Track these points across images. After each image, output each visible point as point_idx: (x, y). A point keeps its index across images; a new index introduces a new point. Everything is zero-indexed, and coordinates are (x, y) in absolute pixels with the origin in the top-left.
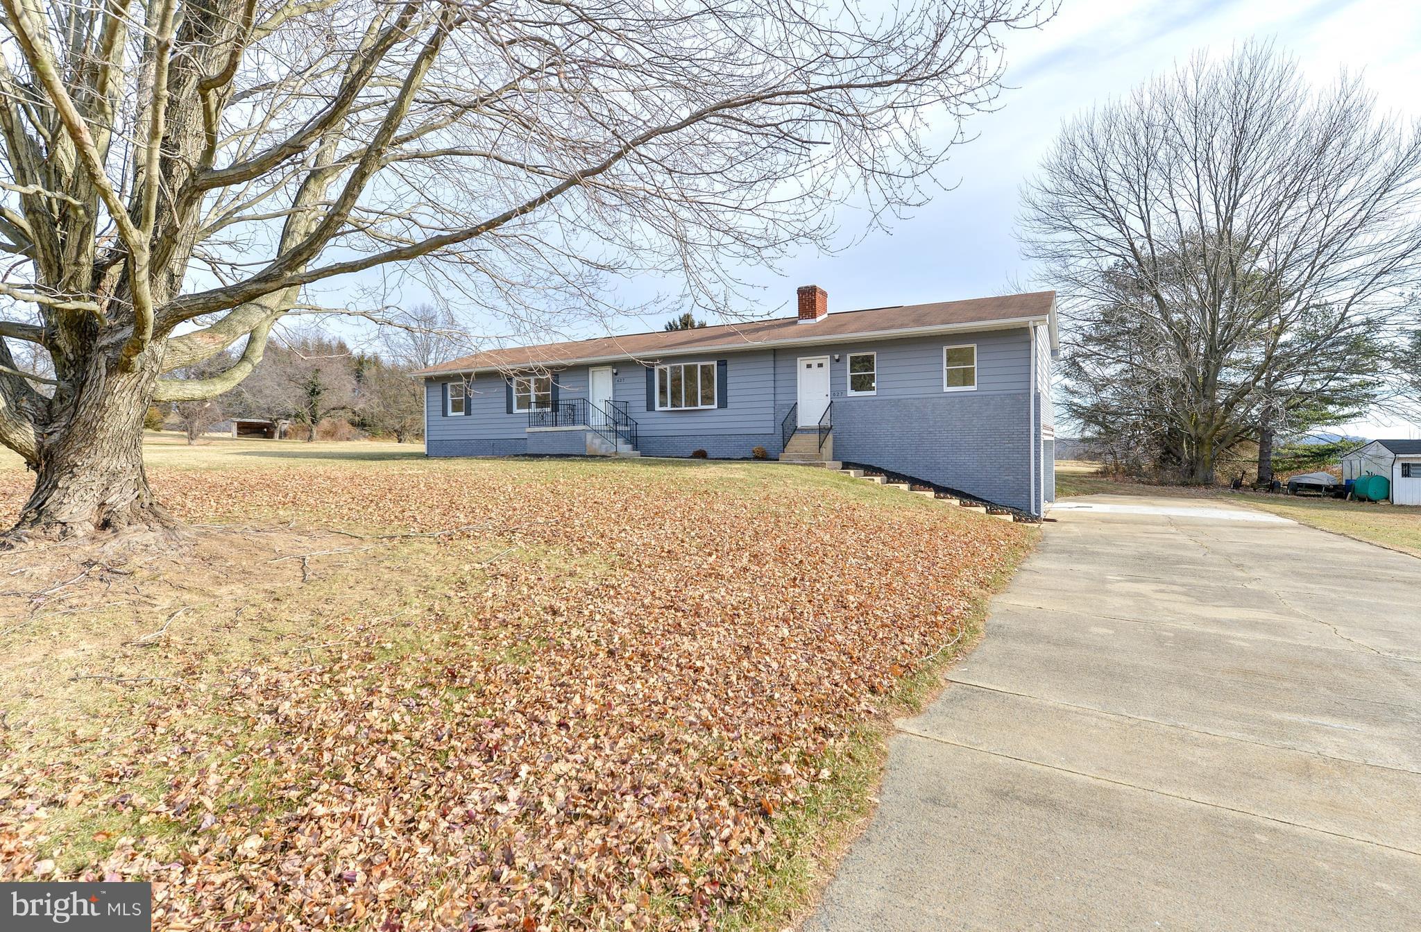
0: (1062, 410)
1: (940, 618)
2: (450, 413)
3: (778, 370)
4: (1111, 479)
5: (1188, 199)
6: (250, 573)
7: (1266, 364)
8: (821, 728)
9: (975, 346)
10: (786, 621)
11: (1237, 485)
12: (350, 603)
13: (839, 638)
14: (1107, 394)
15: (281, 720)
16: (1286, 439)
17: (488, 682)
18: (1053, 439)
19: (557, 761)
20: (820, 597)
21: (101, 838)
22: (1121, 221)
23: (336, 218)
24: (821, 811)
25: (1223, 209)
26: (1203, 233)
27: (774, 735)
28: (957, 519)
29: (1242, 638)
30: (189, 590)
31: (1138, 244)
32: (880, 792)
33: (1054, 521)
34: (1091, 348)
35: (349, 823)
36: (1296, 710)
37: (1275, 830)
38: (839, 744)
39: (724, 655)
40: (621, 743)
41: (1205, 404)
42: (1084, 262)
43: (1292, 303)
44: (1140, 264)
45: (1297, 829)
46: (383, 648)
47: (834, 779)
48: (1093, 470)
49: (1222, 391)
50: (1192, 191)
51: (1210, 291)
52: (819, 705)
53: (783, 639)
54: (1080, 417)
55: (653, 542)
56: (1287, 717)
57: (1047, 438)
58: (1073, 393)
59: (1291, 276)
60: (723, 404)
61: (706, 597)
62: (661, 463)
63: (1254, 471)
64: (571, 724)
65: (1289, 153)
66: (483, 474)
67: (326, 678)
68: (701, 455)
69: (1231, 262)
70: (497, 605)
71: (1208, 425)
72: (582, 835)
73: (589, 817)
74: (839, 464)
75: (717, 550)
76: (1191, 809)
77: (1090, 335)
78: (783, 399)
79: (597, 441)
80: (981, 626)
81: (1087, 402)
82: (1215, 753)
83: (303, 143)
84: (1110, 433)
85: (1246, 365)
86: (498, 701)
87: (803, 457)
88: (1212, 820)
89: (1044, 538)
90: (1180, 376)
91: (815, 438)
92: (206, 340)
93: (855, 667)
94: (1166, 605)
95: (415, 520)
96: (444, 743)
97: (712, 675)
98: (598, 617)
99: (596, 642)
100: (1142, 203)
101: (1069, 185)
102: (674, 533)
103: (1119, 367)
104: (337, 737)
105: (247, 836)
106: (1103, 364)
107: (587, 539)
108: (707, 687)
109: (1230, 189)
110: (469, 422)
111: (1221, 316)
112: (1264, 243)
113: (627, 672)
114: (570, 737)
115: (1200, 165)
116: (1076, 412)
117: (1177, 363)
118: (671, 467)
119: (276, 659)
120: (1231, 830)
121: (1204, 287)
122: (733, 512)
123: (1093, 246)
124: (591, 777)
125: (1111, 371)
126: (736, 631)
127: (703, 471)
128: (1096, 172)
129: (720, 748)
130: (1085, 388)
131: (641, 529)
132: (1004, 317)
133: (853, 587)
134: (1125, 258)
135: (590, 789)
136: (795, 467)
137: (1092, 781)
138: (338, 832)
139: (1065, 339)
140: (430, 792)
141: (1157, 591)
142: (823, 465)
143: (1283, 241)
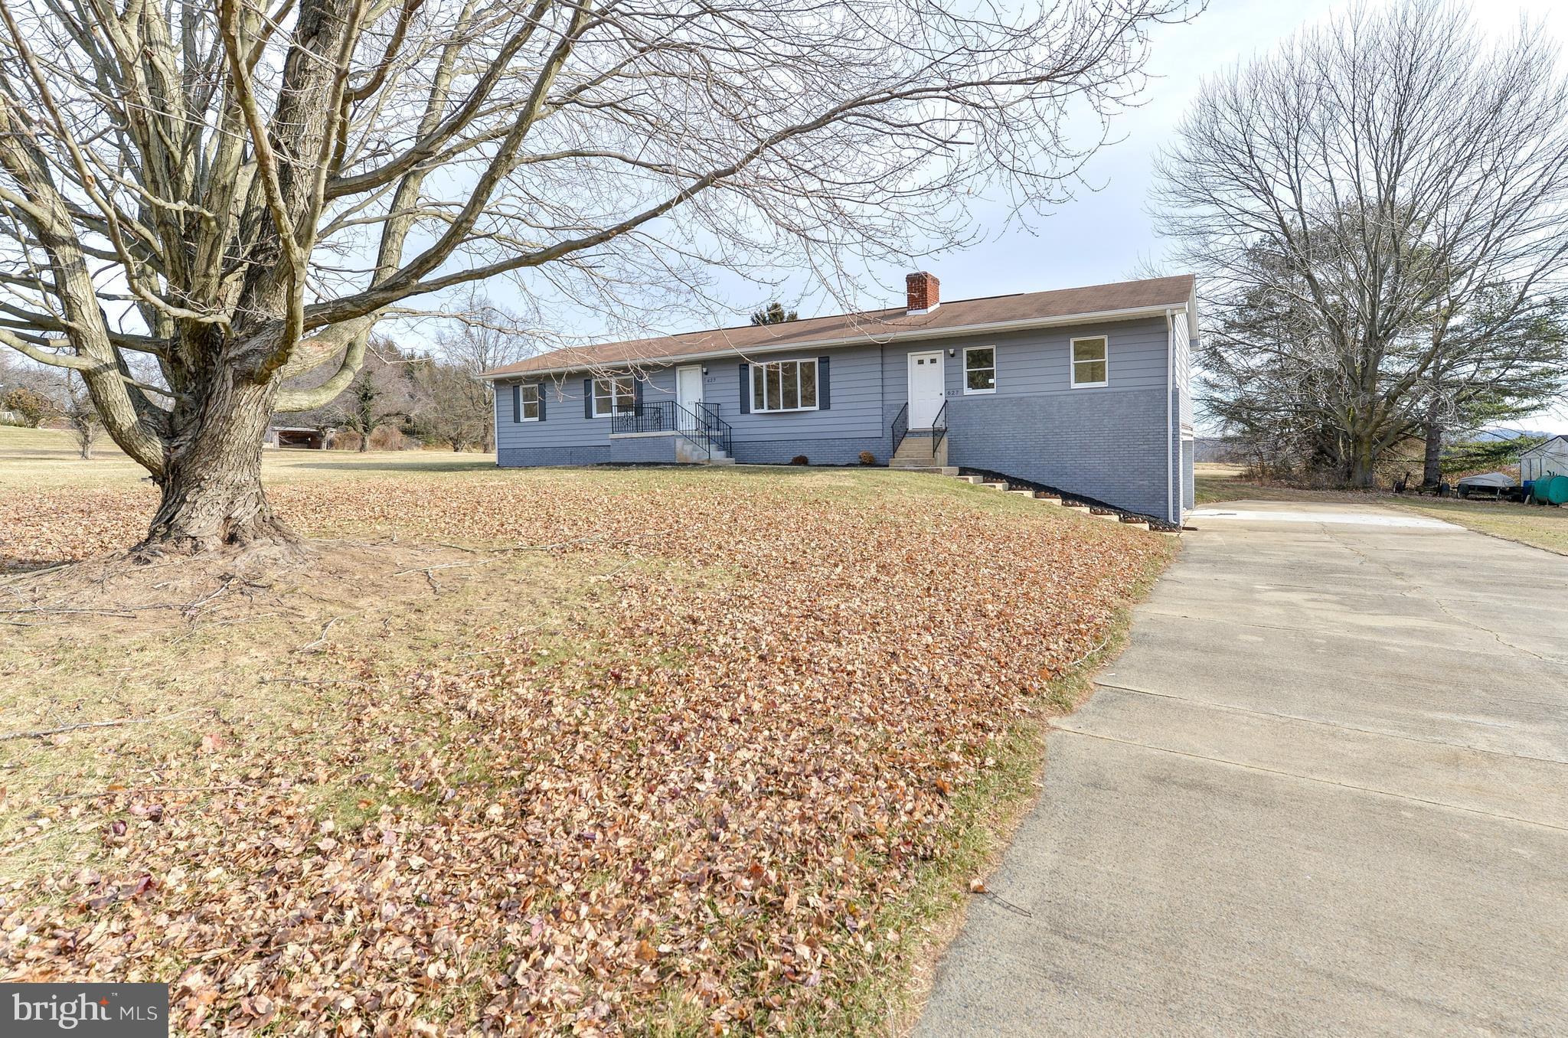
0: (1201, 407)
1: (1082, 626)
2: (523, 419)
3: (887, 367)
4: (1257, 483)
5: (1345, 165)
6: (380, 586)
7: (1434, 351)
8: (979, 724)
9: (1105, 337)
10: (927, 629)
11: (1400, 488)
12: (490, 614)
13: (984, 645)
14: (1251, 388)
15: (472, 716)
16: (1456, 436)
17: (654, 684)
18: (1192, 439)
19: (739, 749)
20: (958, 606)
21: (362, 806)
22: (1267, 192)
23: (464, 225)
24: (991, 792)
25: (1384, 176)
26: (1362, 204)
27: (937, 730)
28: (1090, 527)
29: (1398, 645)
30: (330, 602)
31: (1287, 218)
32: (1043, 779)
33: (1194, 529)
34: (1234, 336)
35: (571, 797)
36: (1450, 710)
37: (1421, 808)
38: (999, 738)
39: (872, 660)
40: (794, 736)
41: (1364, 397)
42: (1226, 240)
43: (1464, 281)
44: (1290, 241)
45: (1442, 808)
46: (539, 655)
47: (999, 766)
48: (1236, 473)
49: (1384, 383)
50: (1349, 157)
51: (1370, 269)
52: (974, 704)
53: (928, 646)
54: (1221, 414)
55: (774, 554)
56: (1439, 716)
57: (1186, 438)
58: (1214, 386)
59: (1463, 251)
60: (825, 405)
61: (842, 606)
62: (760, 471)
63: (1419, 472)
64: (742, 719)
65: (1460, 112)
66: (571, 485)
67: (498, 680)
68: (801, 462)
69: (1394, 237)
70: (635, 615)
71: (1367, 421)
72: (779, 808)
73: (782, 794)
74: (956, 470)
75: (842, 561)
76: (1340, 792)
77: (1233, 321)
78: (892, 399)
79: (689, 448)
80: (1125, 634)
81: (1230, 397)
82: (1366, 746)
83: (431, 149)
84: (1255, 431)
85: (1411, 352)
86: (668, 699)
87: (915, 462)
88: (1361, 801)
89: (1185, 548)
90: (1335, 367)
91: (929, 441)
92: (316, 348)
93: (1004, 671)
94: (1319, 613)
95: (519, 533)
96: (631, 734)
97: (864, 678)
98: (739, 626)
99: (744, 648)
100: (1292, 171)
101: (1209, 152)
102: (793, 544)
103: (1266, 356)
104: (532, 729)
105: (487, 805)
106: (1248, 354)
107: (705, 551)
108: (862, 688)
109: (1393, 155)
110: (544, 428)
111: (1382, 297)
112: (1431, 215)
113: (782, 676)
114: (745, 731)
115: (1358, 127)
116: (1217, 408)
117: (1332, 353)
118: (773, 476)
119: (442, 664)
120: (1378, 809)
121: (1363, 265)
122: (849, 521)
123: (1236, 219)
124: (774, 762)
125: (1257, 361)
126: (879, 638)
127: (809, 478)
128: (1240, 137)
129: (888, 739)
130: (1227, 381)
131: (757, 540)
132: (1139, 305)
133: (989, 596)
134: (1272, 234)
135: (776, 772)
136: (908, 474)
137: (1246, 769)
138: (564, 803)
139: (1204, 326)
140: (632, 773)
141: (1308, 600)
142: (939, 471)
143: (1454, 212)
